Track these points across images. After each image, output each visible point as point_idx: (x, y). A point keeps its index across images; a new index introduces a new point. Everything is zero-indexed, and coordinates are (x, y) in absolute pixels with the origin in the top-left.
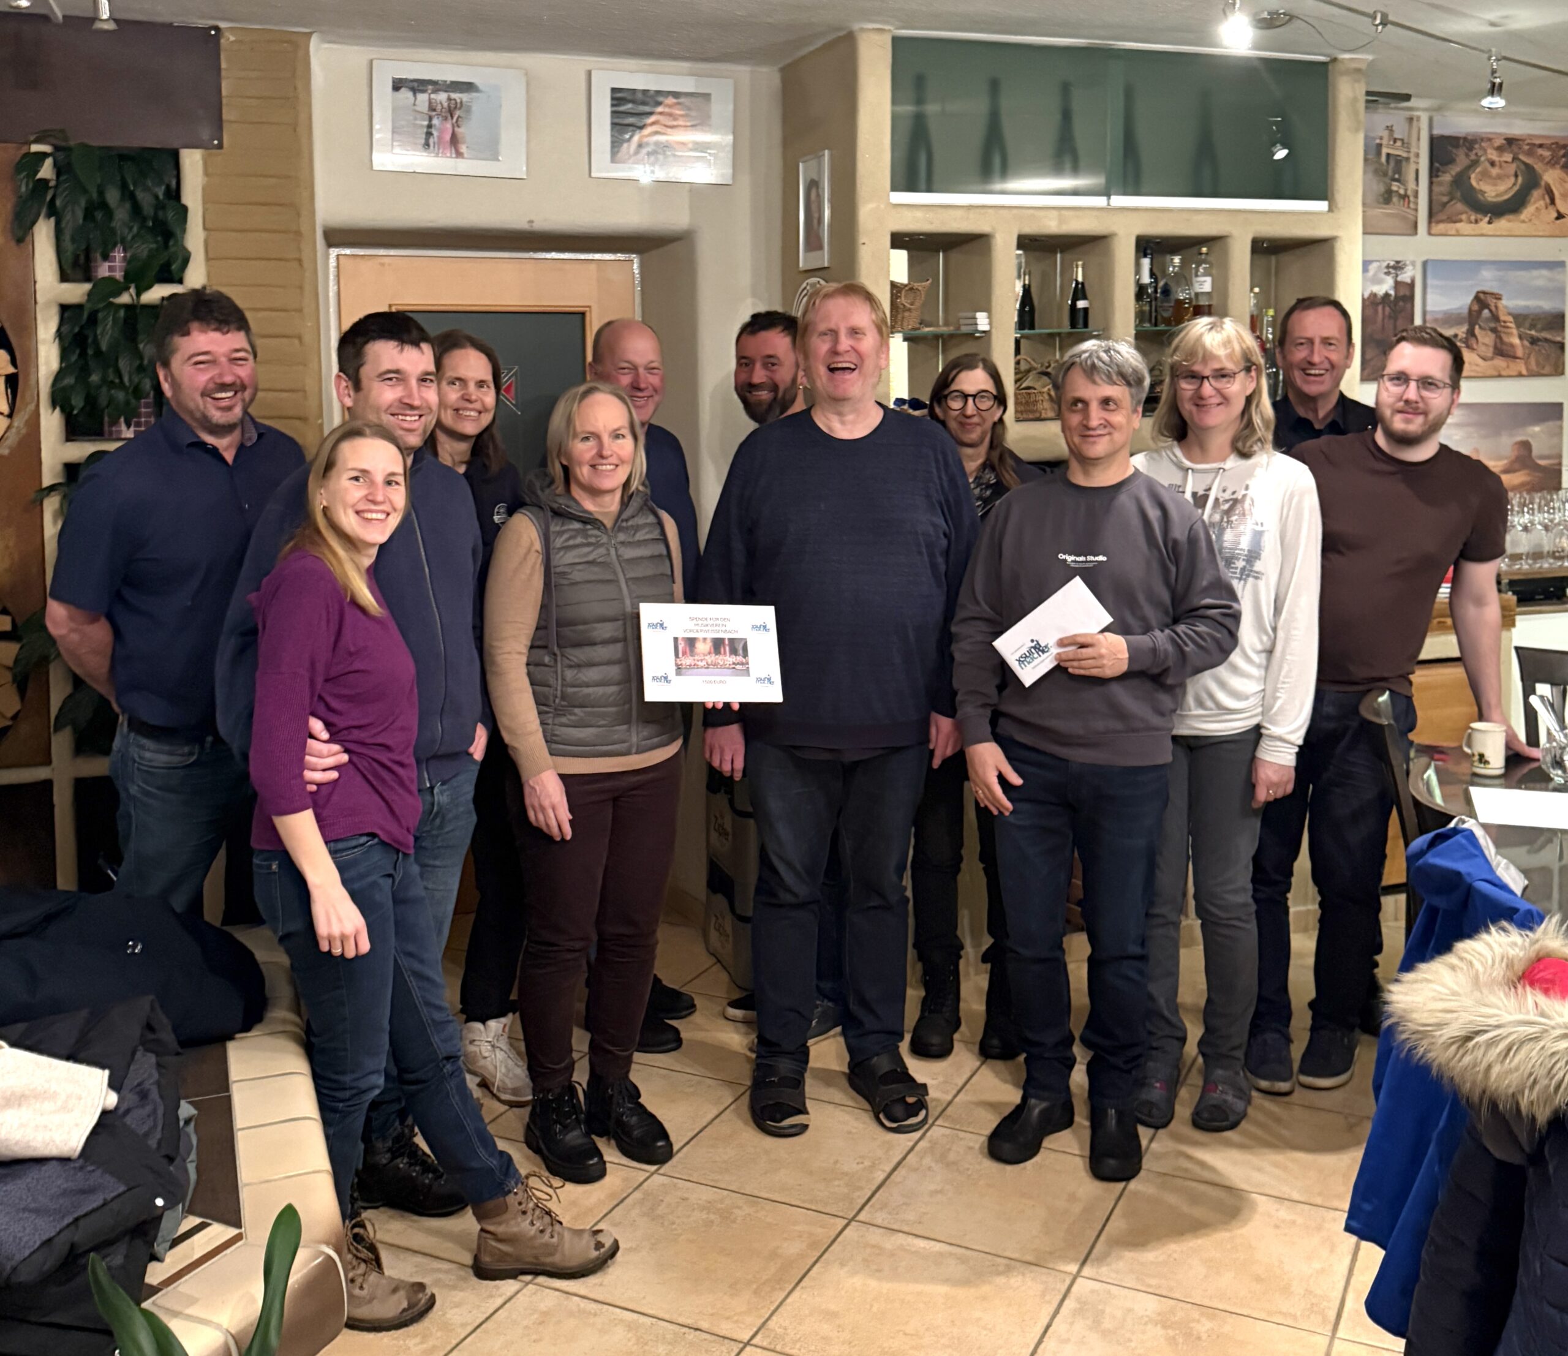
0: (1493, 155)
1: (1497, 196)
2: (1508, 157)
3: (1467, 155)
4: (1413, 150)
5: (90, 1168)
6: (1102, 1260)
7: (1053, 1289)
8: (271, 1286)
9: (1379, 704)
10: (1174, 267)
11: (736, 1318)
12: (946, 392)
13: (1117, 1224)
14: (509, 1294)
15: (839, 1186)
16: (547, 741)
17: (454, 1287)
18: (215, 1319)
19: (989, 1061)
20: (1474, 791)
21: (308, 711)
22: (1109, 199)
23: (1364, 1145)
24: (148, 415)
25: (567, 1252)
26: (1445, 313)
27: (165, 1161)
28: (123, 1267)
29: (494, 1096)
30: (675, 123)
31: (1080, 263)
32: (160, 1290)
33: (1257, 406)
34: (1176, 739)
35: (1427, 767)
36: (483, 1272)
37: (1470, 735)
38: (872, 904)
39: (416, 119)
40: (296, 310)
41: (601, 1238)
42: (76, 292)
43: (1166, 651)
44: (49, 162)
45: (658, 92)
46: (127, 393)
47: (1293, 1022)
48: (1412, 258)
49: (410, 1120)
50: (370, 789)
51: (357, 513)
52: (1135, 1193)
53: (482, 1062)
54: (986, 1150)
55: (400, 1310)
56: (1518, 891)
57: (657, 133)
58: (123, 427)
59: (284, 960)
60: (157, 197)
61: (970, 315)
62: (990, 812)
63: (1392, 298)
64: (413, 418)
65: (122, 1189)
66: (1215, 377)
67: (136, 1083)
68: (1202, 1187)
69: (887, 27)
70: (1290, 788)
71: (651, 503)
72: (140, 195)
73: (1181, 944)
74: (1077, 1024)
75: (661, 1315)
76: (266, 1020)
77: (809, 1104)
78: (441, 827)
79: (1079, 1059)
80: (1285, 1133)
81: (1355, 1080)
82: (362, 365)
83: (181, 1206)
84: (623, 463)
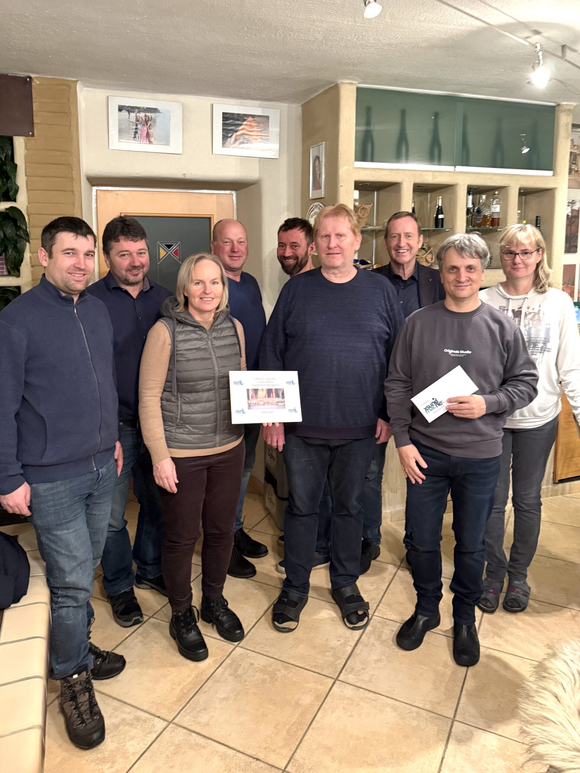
10: (483, 200)
22: (455, 167)
30: (252, 129)
31: (440, 197)
33: (542, 267)
38: (344, 513)
43: (505, 402)
45: (245, 115)
57: (244, 134)
64: (80, 275)
66: (522, 253)
69: (355, 82)
71: (230, 316)
84: (216, 297)
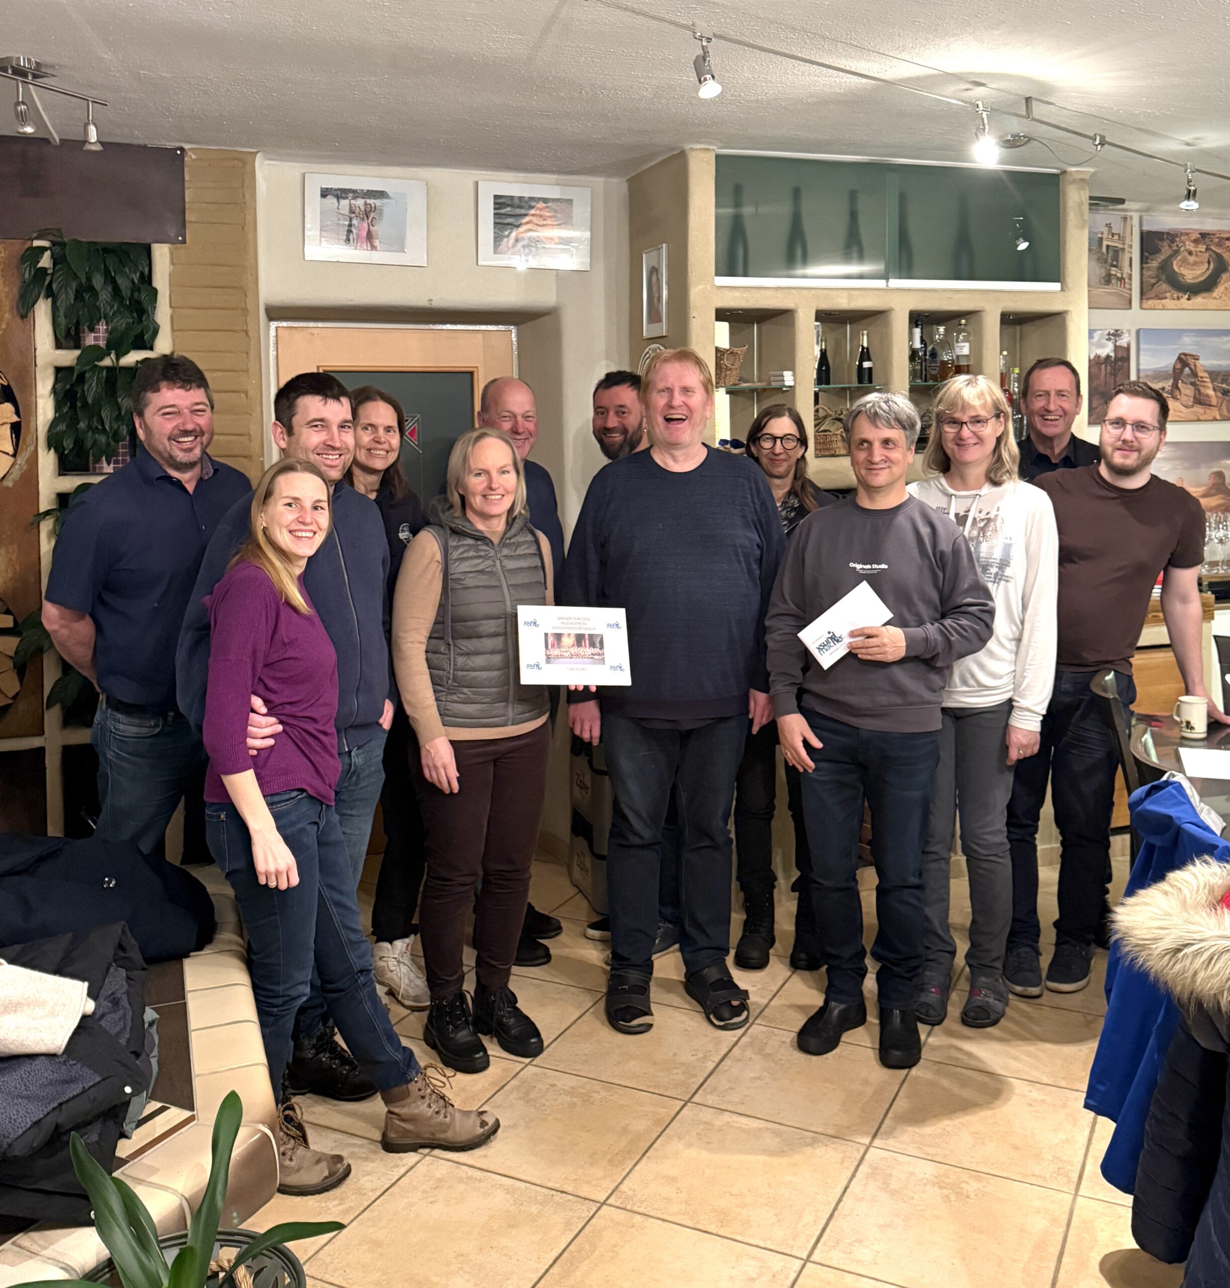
0: (1190, 246)
1: (1194, 278)
2: (1202, 248)
3: (1170, 247)
4: (1128, 242)
5: (71, 1062)
6: (890, 1134)
7: (850, 1158)
8: (217, 1160)
9: (1106, 682)
10: (940, 335)
11: (594, 1182)
12: (759, 435)
13: (902, 1104)
14: (410, 1164)
15: (677, 1074)
16: (441, 715)
17: (366, 1159)
18: (172, 1186)
19: (798, 971)
20: (1183, 751)
21: (250, 690)
22: (887, 281)
23: (1099, 1038)
24: (124, 455)
25: (458, 1128)
26: (1155, 371)
27: (132, 1056)
28: (98, 1143)
29: (399, 1002)
30: (545, 223)
31: (865, 332)
32: (127, 1162)
33: (1005, 445)
34: (944, 710)
35: (1145, 732)
36: (389, 1146)
37: (1179, 706)
38: (703, 844)
39: (339, 219)
40: (243, 371)
41: (485, 1118)
42: (68, 357)
43: (935, 639)
44: (47, 254)
45: (531, 199)
46: (108, 437)
47: (1042, 939)
48: (1127, 328)
49: (331, 1023)
50: (300, 754)
51: (290, 532)
52: (916, 1078)
53: (389, 975)
54: (796, 1044)
55: (322, 1178)
56: (1218, 832)
57: (530, 230)
58: (105, 465)
59: (230, 892)
60: (133, 282)
61: (778, 373)
62: (797, 770)
63: (1113, 359)
64: (335, 457)
65: (98, 1079)
66: (972, 422)
67: (110, 992)
68: (970, 1073)
69: (712, 147)
70: (1036, 749)
71: (530, 524)
72: (120, 281)
73: (952, 874)
74: (868, 940)
75: (534, 1180)
76: (215, 942)
77: (653, 1007)
78: (356, 784)
79: (870, 969)
80: (1036, 1028)
81: (1091, 985)
82: (294, 415)
83: (145, 1093)
84: (508, 492)
